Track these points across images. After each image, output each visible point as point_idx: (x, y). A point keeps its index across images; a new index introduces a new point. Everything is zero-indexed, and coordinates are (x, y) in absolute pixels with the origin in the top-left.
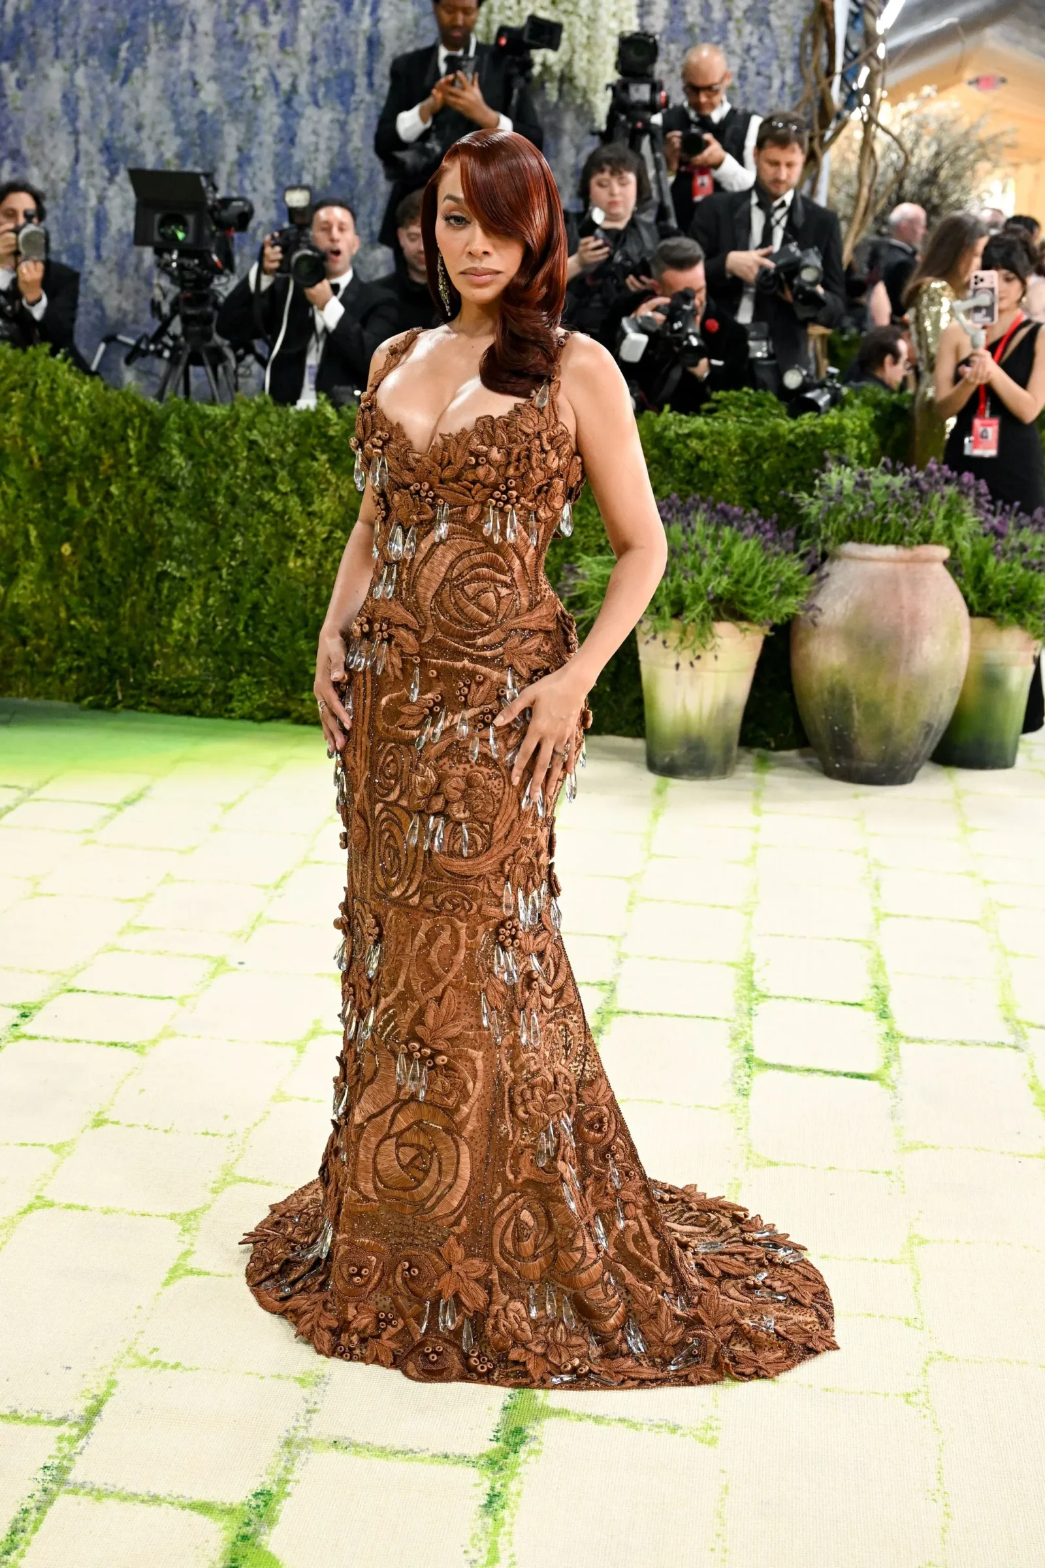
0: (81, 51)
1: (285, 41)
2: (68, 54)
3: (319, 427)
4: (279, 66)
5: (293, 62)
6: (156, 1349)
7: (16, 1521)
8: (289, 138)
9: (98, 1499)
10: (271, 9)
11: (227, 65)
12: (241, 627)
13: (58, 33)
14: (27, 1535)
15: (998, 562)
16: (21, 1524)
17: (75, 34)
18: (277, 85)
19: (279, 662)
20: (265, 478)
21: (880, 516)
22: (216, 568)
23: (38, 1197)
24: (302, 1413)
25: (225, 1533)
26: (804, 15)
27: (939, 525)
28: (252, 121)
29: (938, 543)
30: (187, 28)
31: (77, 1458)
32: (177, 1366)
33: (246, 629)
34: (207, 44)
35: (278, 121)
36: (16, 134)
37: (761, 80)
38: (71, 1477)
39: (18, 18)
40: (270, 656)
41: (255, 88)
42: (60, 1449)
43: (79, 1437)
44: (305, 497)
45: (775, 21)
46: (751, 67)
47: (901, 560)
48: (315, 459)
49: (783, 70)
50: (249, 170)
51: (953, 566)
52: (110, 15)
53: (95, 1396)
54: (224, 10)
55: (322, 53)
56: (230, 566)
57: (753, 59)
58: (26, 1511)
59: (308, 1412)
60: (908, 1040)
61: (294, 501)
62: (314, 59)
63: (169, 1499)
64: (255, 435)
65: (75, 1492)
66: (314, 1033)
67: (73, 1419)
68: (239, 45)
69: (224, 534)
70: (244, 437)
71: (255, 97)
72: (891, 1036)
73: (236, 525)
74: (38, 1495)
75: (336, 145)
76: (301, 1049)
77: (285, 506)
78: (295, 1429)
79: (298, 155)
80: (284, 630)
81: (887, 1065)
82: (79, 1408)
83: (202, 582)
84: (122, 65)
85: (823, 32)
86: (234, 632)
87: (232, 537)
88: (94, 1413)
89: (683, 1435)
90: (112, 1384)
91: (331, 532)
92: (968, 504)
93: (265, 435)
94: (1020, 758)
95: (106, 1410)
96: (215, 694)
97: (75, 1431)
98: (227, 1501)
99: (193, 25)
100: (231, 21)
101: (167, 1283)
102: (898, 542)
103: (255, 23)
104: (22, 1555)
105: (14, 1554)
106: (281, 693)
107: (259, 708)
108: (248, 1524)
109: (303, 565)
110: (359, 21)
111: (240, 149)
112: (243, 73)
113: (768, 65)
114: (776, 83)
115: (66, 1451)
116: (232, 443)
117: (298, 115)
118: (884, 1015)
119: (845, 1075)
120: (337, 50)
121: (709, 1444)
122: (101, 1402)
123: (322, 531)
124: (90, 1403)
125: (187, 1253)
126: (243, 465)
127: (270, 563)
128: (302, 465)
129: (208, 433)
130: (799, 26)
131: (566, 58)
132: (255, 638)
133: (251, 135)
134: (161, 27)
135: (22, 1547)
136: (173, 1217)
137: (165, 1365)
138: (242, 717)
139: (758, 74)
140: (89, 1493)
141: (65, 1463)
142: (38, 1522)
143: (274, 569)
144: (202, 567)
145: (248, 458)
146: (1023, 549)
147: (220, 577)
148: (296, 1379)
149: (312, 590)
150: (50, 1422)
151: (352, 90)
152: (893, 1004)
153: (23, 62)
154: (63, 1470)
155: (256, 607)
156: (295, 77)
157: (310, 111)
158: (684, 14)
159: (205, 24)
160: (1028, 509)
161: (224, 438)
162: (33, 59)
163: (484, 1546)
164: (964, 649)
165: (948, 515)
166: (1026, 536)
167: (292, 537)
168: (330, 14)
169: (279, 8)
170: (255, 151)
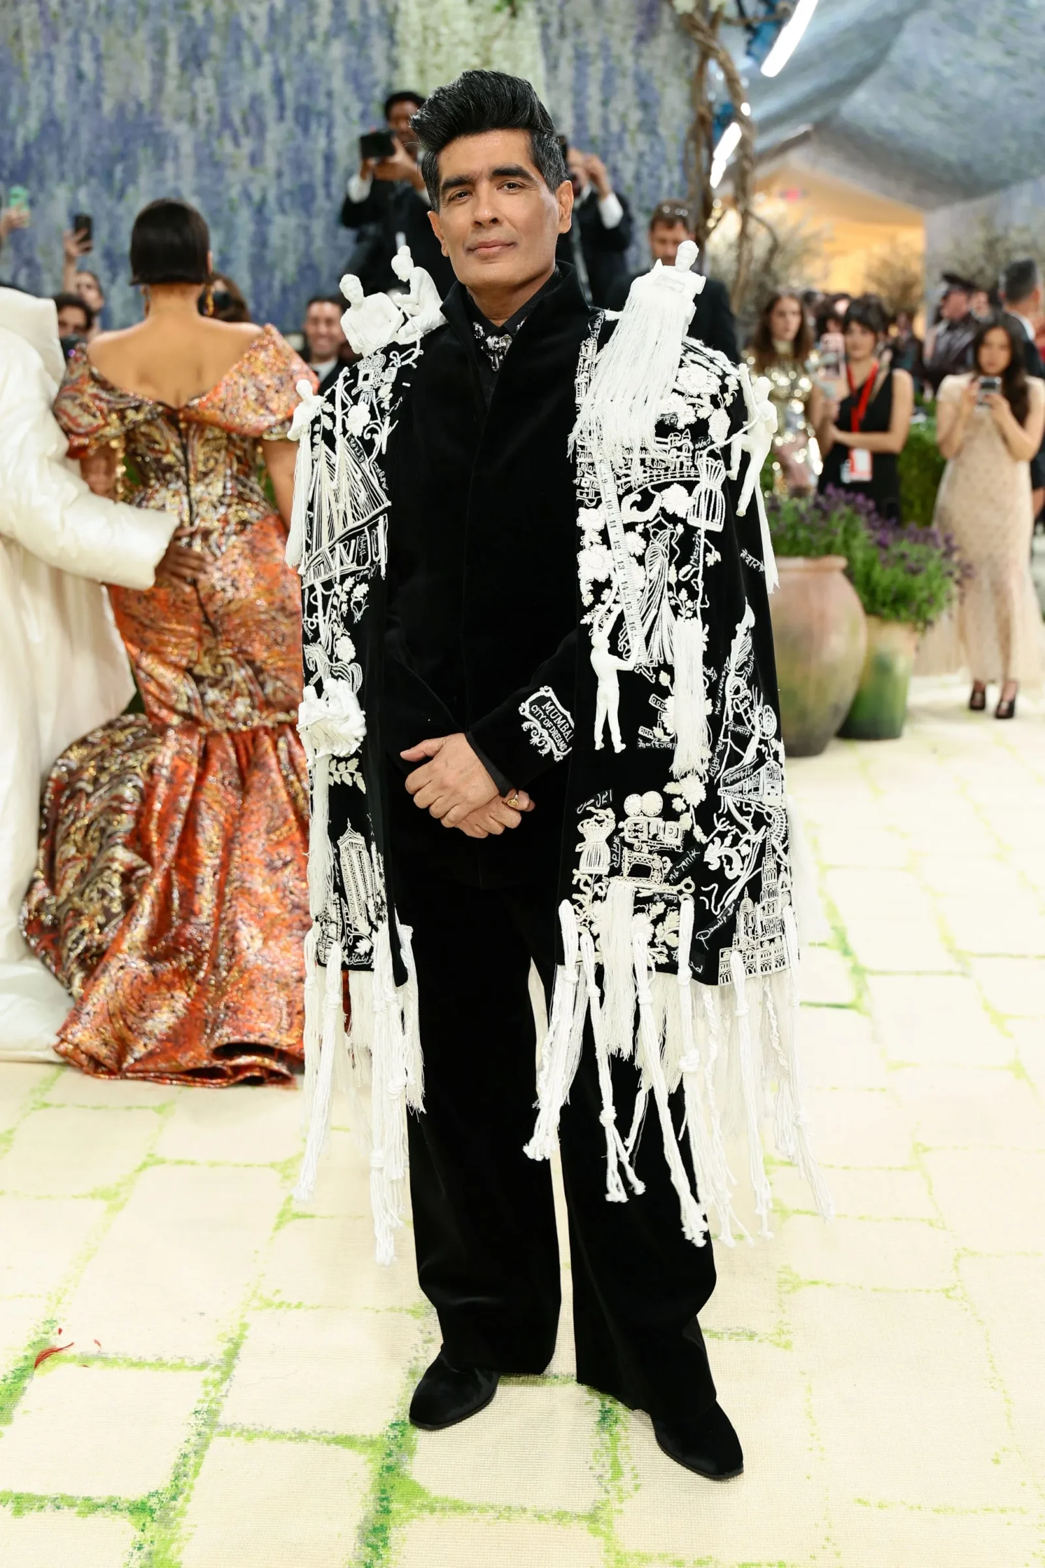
0: (83, 172)
1: (255, 159)
2: (71, 177)
4: (251, 180)
5: (262, 179)
6: (278, 1291)
7: (178, 1466)
8: (261, 241)
9: (250, 1439)
10: (241, 132)
11: (207, 182)
13: (61, 159)
14: (190, 1480)
15: (883, 570)
16: (183, 1468)
17: (76, 160)
18: (249, 197)
21: (789, 535)
23: (150, 1156)
24: (420, 1343)
25: (370, 1466)
26: (686, 128)
27: (839, 539)
28: (230, 230)
29: (838, 554)
30: (171, 152)
31: (224, 1400)
32: (299, 1306)
34: (188, 165)
35: (251, 227)
36: (30, 245)
37: (653, 182)
38: (220, 1419)
39: (27, 147)
41: (231, 201)
42: (207, 1394)
43: (222, 1380)
45: (663, 131)
46: (645, 171)
47: (807, 570)
49: (670, 171)
51: (849, 573)
52: (106, 142)
53: (231, 1340)
54: (203, 136)
55: (287, 169)
57: (647, 164)
58: (185, 1456)
59: (426, 1342)
60: (872, 973)
62: (279, 174)
63: (314, 1436)
65: (226, 1434)
67: (214, 1363)
68: (216, 165)
71: (232, 209)
72: (857, 970)
74: (194, 1439)
75: (301, 246)
78: (416, 1359)
79: (270, 256)
81: (860, 996)
82: (219, 1350)
84: (117, 184)
85: (703, 138)
88: (233, 1354)
89: (760, 1341)
90: (244, 1326)
92: (861, 522)
94: (907, 730)
95: (242, 1351)
97: (217, 1375)
98: (368, 1433)
99: (176, 149)
100: (208, 144)
101: (277, 1228)
102: (806, 554)
103: (228, 146)
104: (187, 1500)
105: (181, 1499)
108: (389, 1455)
110: (316, 141)
112: (220, 188)
113: (657, 167)
114: (666, 184)
115: (213, 1394)
117: (268, 222)
118: (846, 952)
119: (828, 1006)
120: (299, 166)
121: (785, 1347)
122: (237, 1346)
124: (228, 1346)
125: (290, 1199)
130: (684, 133)
133: (230, 239)
134: (150, 151)
135: (187, 1489)
136: (272, 1166)
137: (289, 1305)
139: (651, 175)
140: (241, 1434)
141: (214, 1406)
142: (198, 1466)
146: (903, 556)
148: (408, 1311)
150: (194, 1368)
151: (313, 199)
152: (853, 942)
153: (33, 183)
154: (213, 1413)
156: (264, 190)
157: (278, 219)
158: (585, 130)
159: (186, 147)
160: (900, 523)
162: (41, 181)
163: (608, 1461)
164: (862, 642)
165: (846, 530)
166: (905, 546)
168: (291, 135)
169: (247, 132)
170: (233, 254)
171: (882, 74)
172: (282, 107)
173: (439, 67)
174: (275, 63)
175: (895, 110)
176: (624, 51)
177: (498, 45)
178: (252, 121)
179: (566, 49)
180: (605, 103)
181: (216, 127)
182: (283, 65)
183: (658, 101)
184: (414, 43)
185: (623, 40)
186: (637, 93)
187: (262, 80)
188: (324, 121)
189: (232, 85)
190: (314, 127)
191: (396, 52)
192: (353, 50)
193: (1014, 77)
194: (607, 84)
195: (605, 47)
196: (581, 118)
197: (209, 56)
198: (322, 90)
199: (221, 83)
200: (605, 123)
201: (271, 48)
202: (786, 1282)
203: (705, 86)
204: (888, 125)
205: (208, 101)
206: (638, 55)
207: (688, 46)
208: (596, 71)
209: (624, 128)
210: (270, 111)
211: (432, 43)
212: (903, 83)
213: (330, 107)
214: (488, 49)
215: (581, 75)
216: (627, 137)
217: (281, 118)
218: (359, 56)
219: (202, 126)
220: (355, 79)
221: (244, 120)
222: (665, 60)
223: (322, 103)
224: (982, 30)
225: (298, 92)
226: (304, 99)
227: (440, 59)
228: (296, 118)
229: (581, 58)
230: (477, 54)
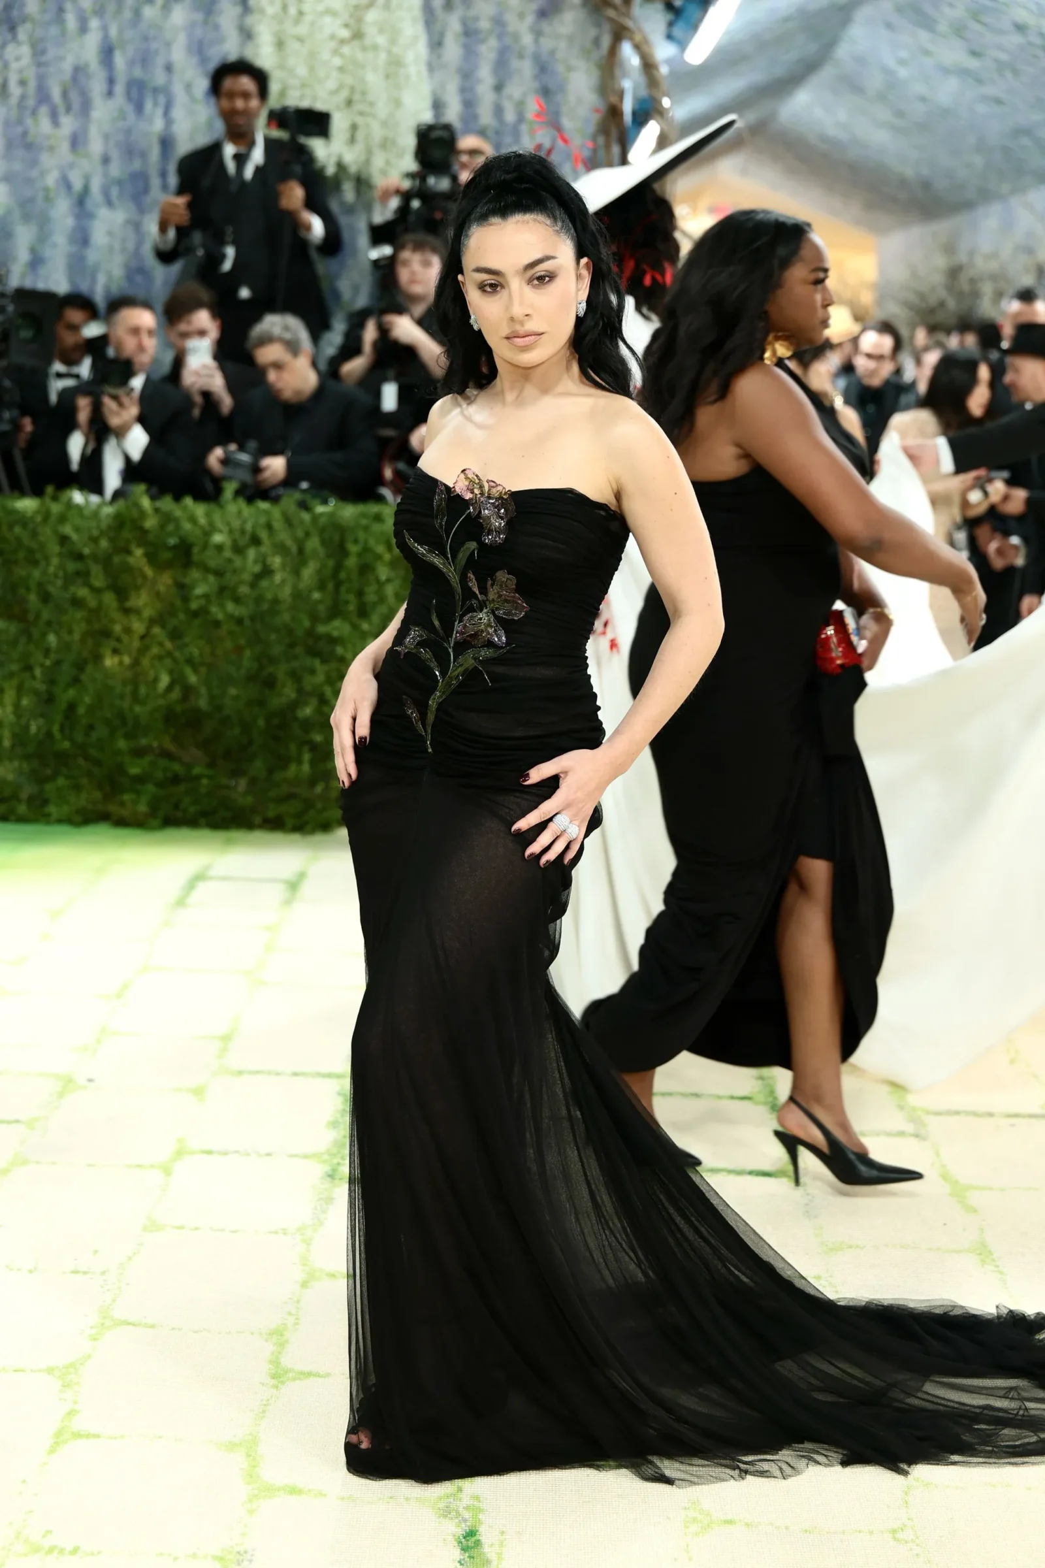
1: (77, 142)
3: (133, 521)
4: (72, 166)
5: (85, 165)
6: (49, 1532)
8: (82, 238)
10: (61, 109)
11: (17, 166)
12: (56, 729)
18: (68, 186)
19: (97, 763)
20: (78, 573)
22: (29, 668)
26: (595, 118)
28: (44, 224)
33: (62, 730)
35: (70, 222)
40: (86, 758)
41: (46, 190)
44: (122, 593)
45: (567, 123)
48: (128, 552)
50: (42, 271)
54: (14, 113)
55: (115, 154)
56: (42, 665)
61: (109, 599)
62: (106, 160)
64: (67, 530)
66: (180, 1153)
68: (29, 146)
69: (36, 633)
70: (55, 532)
71: (48, 199)
73: (49, 624)
75: (131, 246)
76: (167, 1172)
77: (100, 602)
79: (92, 256)
80: (101, 732)
83: (15, 682)
85: (614, 133)
86: (49, 734)
87: (44, 635)
91: (149, 628)
93: (77, 530)
96: (31, 800)
100: (20, 122)
101: (52, 1450)
103: (45, 125)
106: (98, 795)
107: (78, 812)
109: (121, 663)
110: (151, 122)
111: (33, 251)
112: (34, 173)
116: (42, 538)
117: (90, 216)
119: (751, 1173)
120: (130, 151)
123: (138, 627)
125: (71, 1413)
126: (55, 561)
127: (85, 661)
128: (116, 560)
129: (17, 530)
130: (591, 128)
131: (363, 158)
132: (71, 739)
133: (43, 236)
136: (50, 1371)
137: (62, 1551)
138: (60, 821)
143: (89, 668)
144: (14, 667)
145: (60, 555)
147: (33, 677)
149: (129, 689)
151: (146, 190)
155: (72, 707)
156: (87, 178)
157: (103, 213)
158: (475, 117)
161: (34, 534)
167: (106, 634)
168: (122, 116)
169: (68, 109)
170: (47, 252)
171: (826, 73)
172: (111, 81)
173: (300, 40)
174: (105, 28)
175: (842, 115)
176: (522, 28)
177: (372, 16)
178: (74, 97)
179: (453, 24)
180: (499, 88)
181: (31, 102)
182: (113, 31)
183: (562, 88)
184: (270, 10)
185: (521, 16)
186: (536, 77)
187: (89, 48)
188: (162, 100)
189: (51, 54)
190: (149, 105)
191: (249, 20)
192: (199, 17)
193: (980, 81)
194: (501, 65)
195: (499, 22)
196: (469, 104)
197: (24, 19)
198: (160, 61)
199: (38, 51)
200: (498, 111)
201: (100, 12)
202: (695, 1520)
203: (617, 72)
204: (832, 132)
205: (21, 71)
206: (538, 34)
207: (598, 25)
208: (488, 51)
209: (521, 118)
210: (97, 87)
211: (292, 11)
212: (851, 85)
213: (169, 82)
214: (359, 20)
215: (469, 52)
216: (524, 128)
217: (110, 93)
218: (205, 22)
219: (14, 101)
220: (198, 49)
221: (65, 94)
222: (571, 39)
223: (160, 78)
224: (943, 27)
225: (131, 63)
226: (138, 73)
227: (302, 29)
228: (128, 93)
229: (470, 33)
230: (346, 26)
